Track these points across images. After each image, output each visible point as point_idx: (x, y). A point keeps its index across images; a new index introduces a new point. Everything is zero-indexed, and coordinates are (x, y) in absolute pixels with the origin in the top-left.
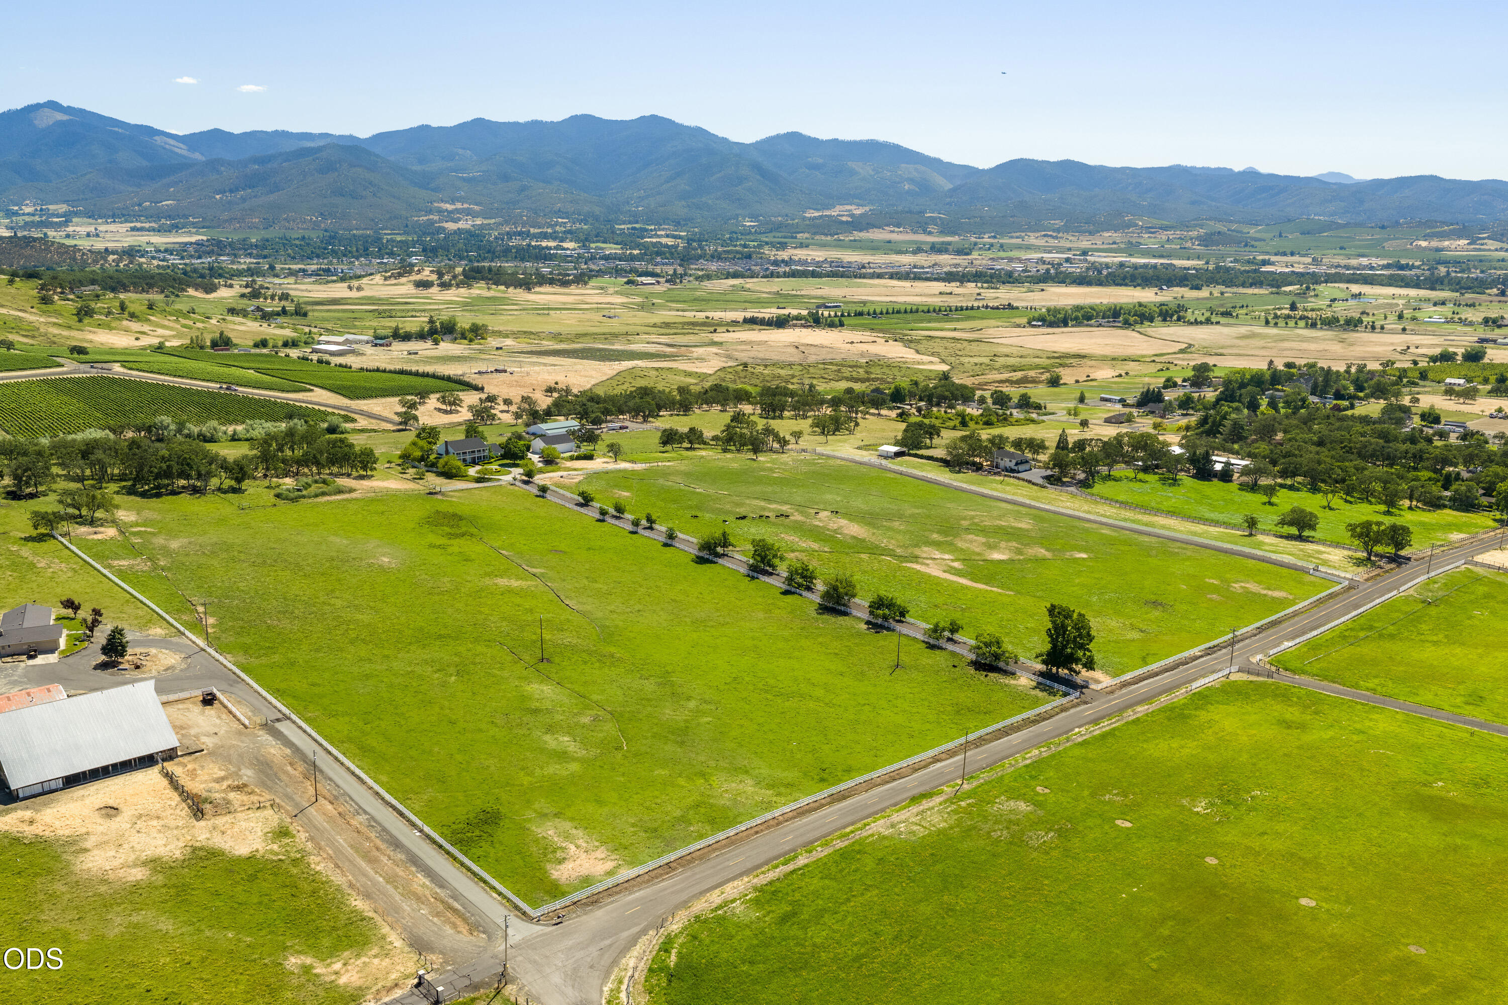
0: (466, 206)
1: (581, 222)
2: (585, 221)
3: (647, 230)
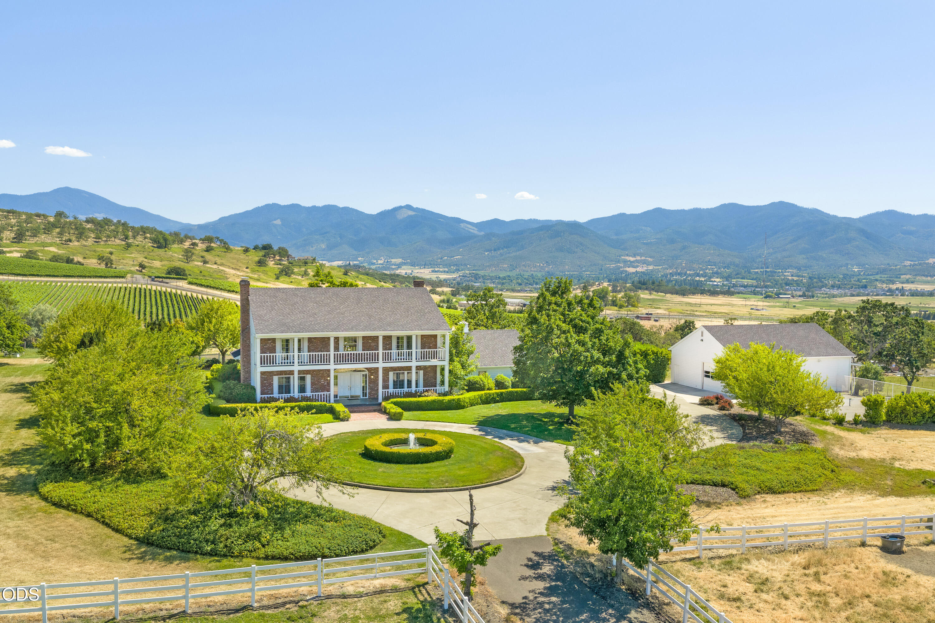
0: (643, 258)
1: (724, 268)
2: (728, 267)
3: (775, 272)
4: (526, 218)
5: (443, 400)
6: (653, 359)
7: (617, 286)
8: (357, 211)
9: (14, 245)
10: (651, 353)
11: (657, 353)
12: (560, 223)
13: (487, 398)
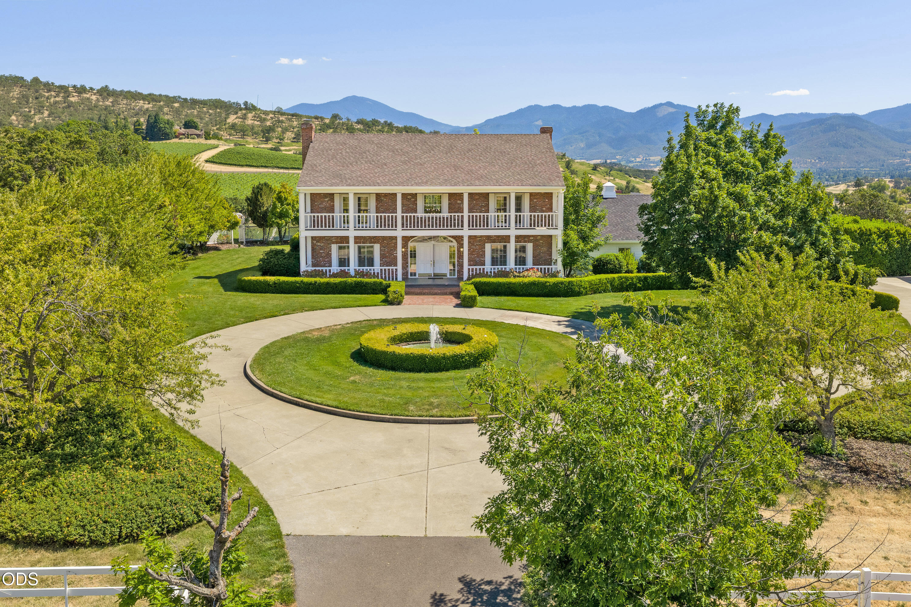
4: (797, 112)
5: (546, 282)
6: (898, 243)
7: (901, 183)
8: (616, 110)
9: (294, 144)
10: (895, 234)
11: (904, 234)
12: (836, 116)
13: (622, 284)
